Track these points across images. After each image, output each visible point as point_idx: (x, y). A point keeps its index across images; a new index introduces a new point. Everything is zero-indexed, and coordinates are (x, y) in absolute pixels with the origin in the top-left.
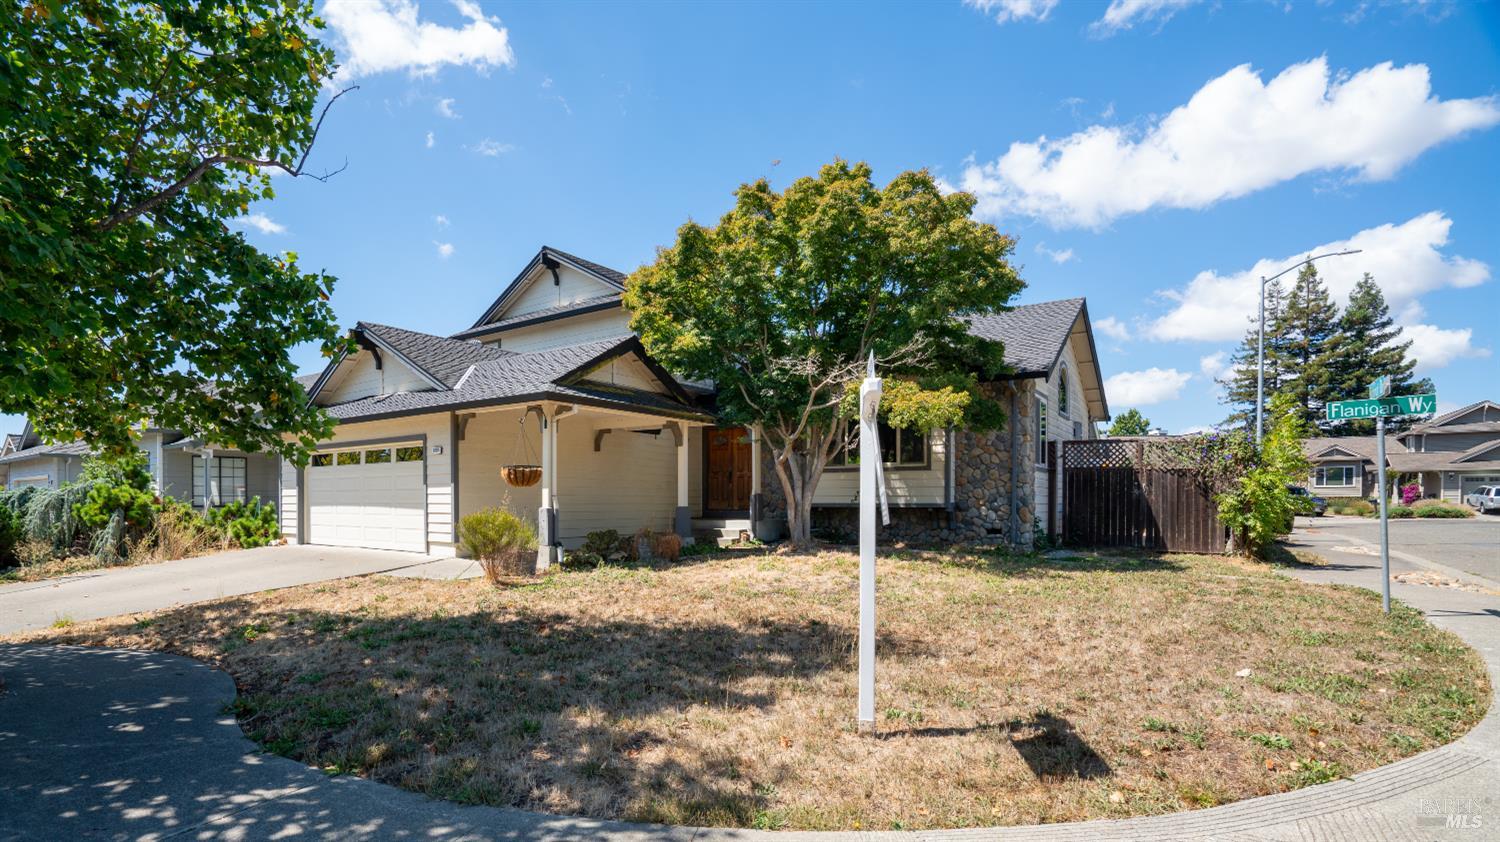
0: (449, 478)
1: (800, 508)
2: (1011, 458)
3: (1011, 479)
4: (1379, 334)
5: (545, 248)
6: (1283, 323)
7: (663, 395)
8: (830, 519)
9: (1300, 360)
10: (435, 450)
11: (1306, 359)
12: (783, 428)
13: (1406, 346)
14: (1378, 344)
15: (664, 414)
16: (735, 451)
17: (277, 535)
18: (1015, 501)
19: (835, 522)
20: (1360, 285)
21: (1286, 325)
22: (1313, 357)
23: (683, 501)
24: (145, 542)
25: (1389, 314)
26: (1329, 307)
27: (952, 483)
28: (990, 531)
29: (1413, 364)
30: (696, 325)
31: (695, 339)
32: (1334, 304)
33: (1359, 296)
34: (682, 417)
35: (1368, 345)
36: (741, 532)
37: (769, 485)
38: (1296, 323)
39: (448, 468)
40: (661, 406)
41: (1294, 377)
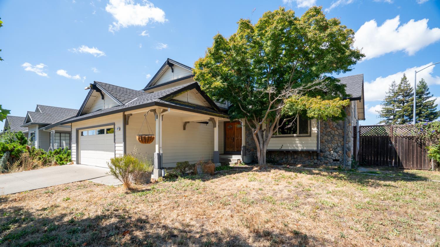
0: (122, 140)
1: (262, 152)
2: (344, 132)
3: (343, 140)
4: (426, 97)
5: (168, 59)
6: (396, 94)
7: (209, 108)
8: (271, 155)
9: (401, 105)
10: (118, 129)
11: (403, 104)
12: (256, 120)
13: (434, 100)
14: (426, 100)
15: (209, 114)
16: (235, 130)
17: (70, 161)
18: (345, 149)
19: (273, 156)
20: (420, 82)
21: (397, 94)
22: (406, 104)
23: (216, 149)
24: (16, 163)
25: (429, 91)
26: (411, 89)
27: (319, 143)
28: (334, 160)
29: (436, 106)
30: (221, 79)
31: (221, 84)
32: (412, 88)
33: (420, 85)
34: (216, 116)
35: (423, 100)
36: (238, 160)
37: (248, 142)
38: (401, 94)
39: (122, 136)
40: (207, 111)
41: (400, 109)
